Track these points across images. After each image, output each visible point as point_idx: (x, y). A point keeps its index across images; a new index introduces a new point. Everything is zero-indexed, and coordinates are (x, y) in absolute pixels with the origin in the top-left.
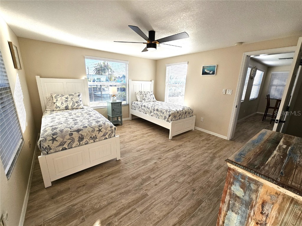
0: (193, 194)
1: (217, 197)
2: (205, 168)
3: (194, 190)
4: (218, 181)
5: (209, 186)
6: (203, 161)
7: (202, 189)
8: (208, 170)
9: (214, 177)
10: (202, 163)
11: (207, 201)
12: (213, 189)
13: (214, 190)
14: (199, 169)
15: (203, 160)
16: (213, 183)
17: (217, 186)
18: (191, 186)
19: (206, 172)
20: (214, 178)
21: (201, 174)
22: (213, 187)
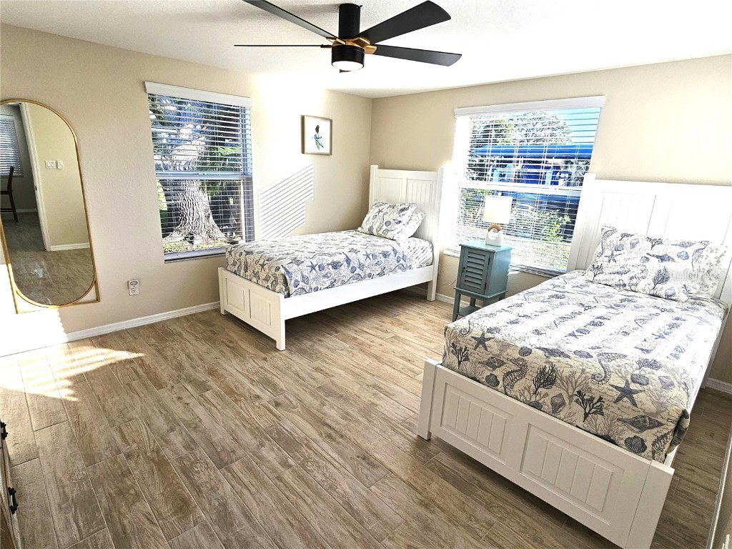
0: (119, 452)
1: (75, 500)
2: (204, 509)
3: (129, 456)
4: (123, 526)
5: (121, 493)
6: (249, 518)
7: (122, 474)
8: (186, 516)
9: (147, 523)
10: (235, 509)
11: (84, 474)
12: (104, 499)
13: (100, 502)
14: (204, 489)
15: (258, 520)
16: (124, 509)
17: (106, 515)
18: (146, 453)
19: (182, 508)
20: (143, 519)
21: (179, 488)
22: (114, 503)
